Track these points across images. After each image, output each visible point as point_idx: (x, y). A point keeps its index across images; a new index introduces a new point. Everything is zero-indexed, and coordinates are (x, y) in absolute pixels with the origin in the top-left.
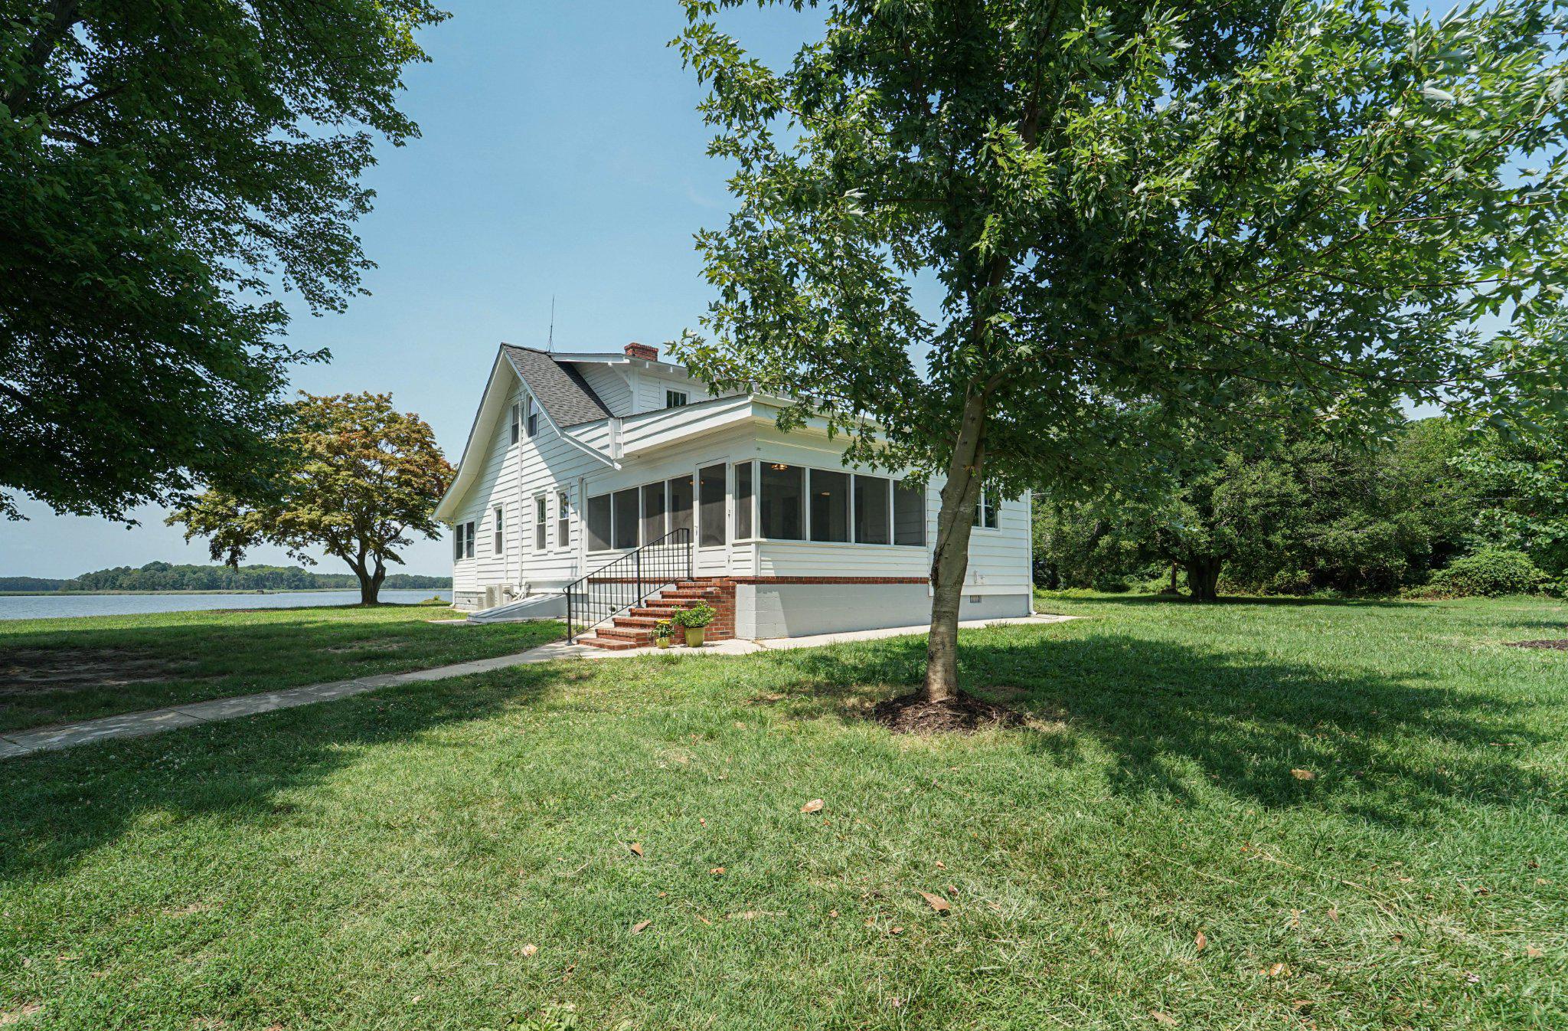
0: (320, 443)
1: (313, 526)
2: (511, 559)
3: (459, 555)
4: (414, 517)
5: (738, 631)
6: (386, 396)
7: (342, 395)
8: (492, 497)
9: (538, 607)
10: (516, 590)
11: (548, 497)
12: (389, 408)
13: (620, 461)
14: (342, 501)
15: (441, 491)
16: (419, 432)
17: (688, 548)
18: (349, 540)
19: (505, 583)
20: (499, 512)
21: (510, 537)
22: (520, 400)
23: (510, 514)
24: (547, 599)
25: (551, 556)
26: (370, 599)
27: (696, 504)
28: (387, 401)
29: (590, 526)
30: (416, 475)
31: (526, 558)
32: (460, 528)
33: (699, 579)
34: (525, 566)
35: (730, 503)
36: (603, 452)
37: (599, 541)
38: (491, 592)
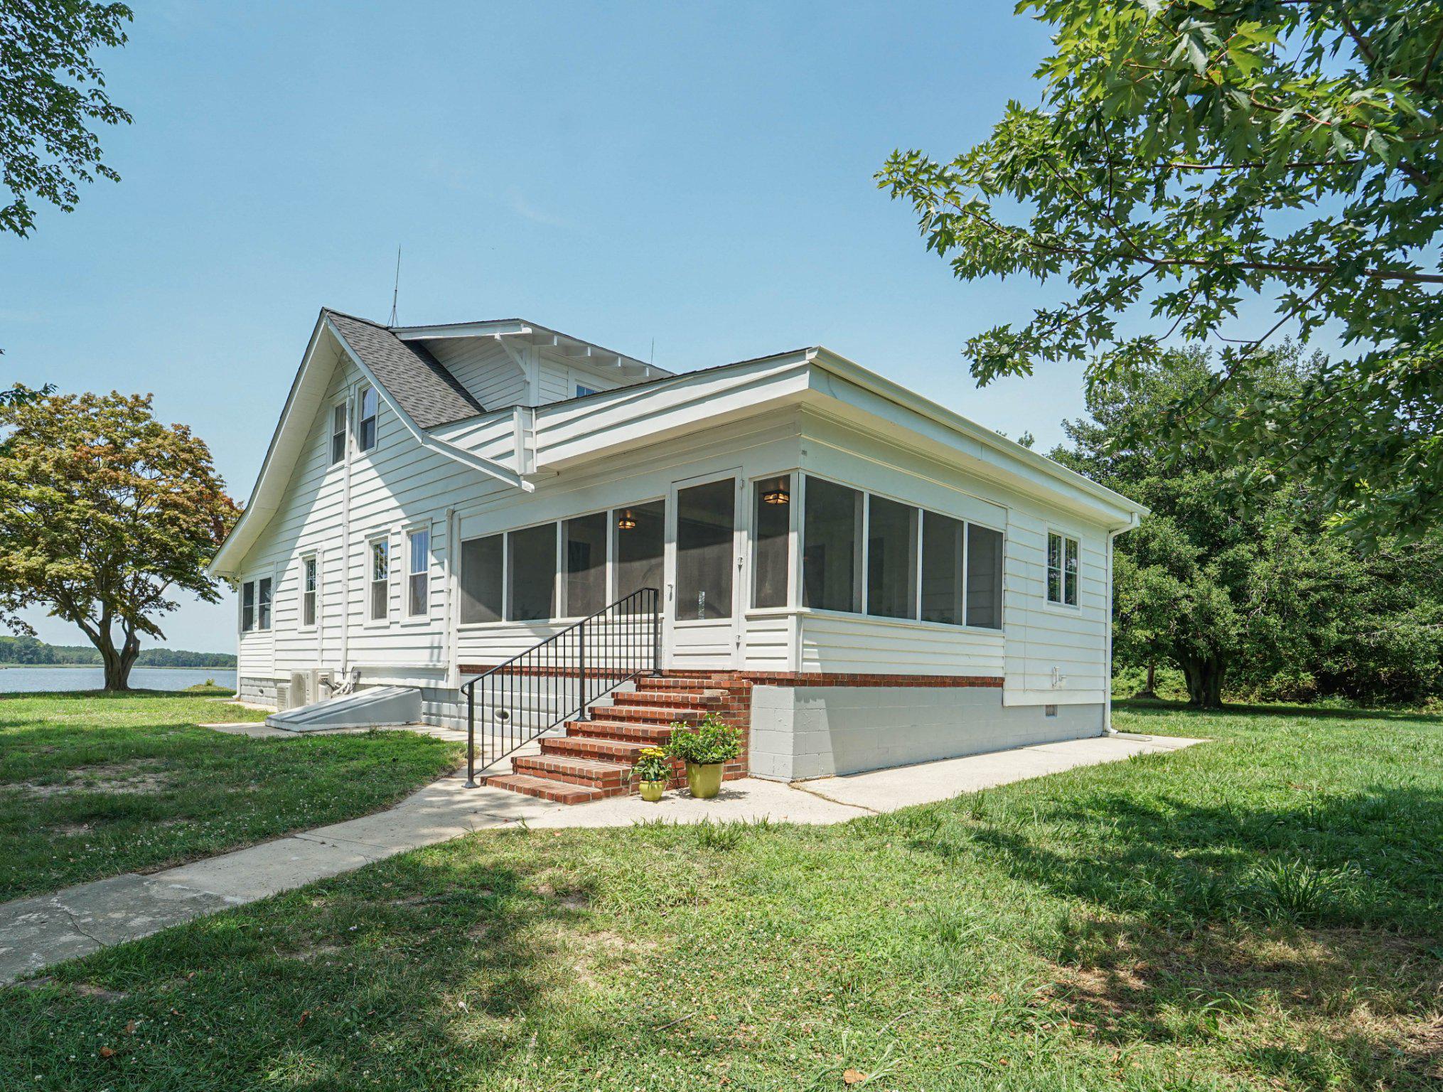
0: (45, 459)
1: (35, 577)
2: (327, 633)
3: (247, 625)
4: (182, 571)
5: (754, 765)
6: (143, 398)
7: (80, 395)
8: (300, 542)
9: (379, 707)
10: (338, 678)
11: (393, 540)
12: (148, 417)
13: (528, 478)
14: (78, 544)
15: (220, 536)
16: (191, 451)
17: (656, 621)
18: (89, 601)
19: (323, 667)
20: (311, 565)
21: (327, 600)
22: (348, 396)
23: (327, 567)
24: (390, 695)
25: (396, 629)
26: (117, 684)
27: (671, 550)
28: (146, 405)
29: (464, 585)
30: (185, 511)
31: (353, 631)
32: (249, 588)
33: (674, 673)
34: (352, 643)
35: (743, 546)
36: (503, 463)
37: (482, 608)
38: (299, 681)
